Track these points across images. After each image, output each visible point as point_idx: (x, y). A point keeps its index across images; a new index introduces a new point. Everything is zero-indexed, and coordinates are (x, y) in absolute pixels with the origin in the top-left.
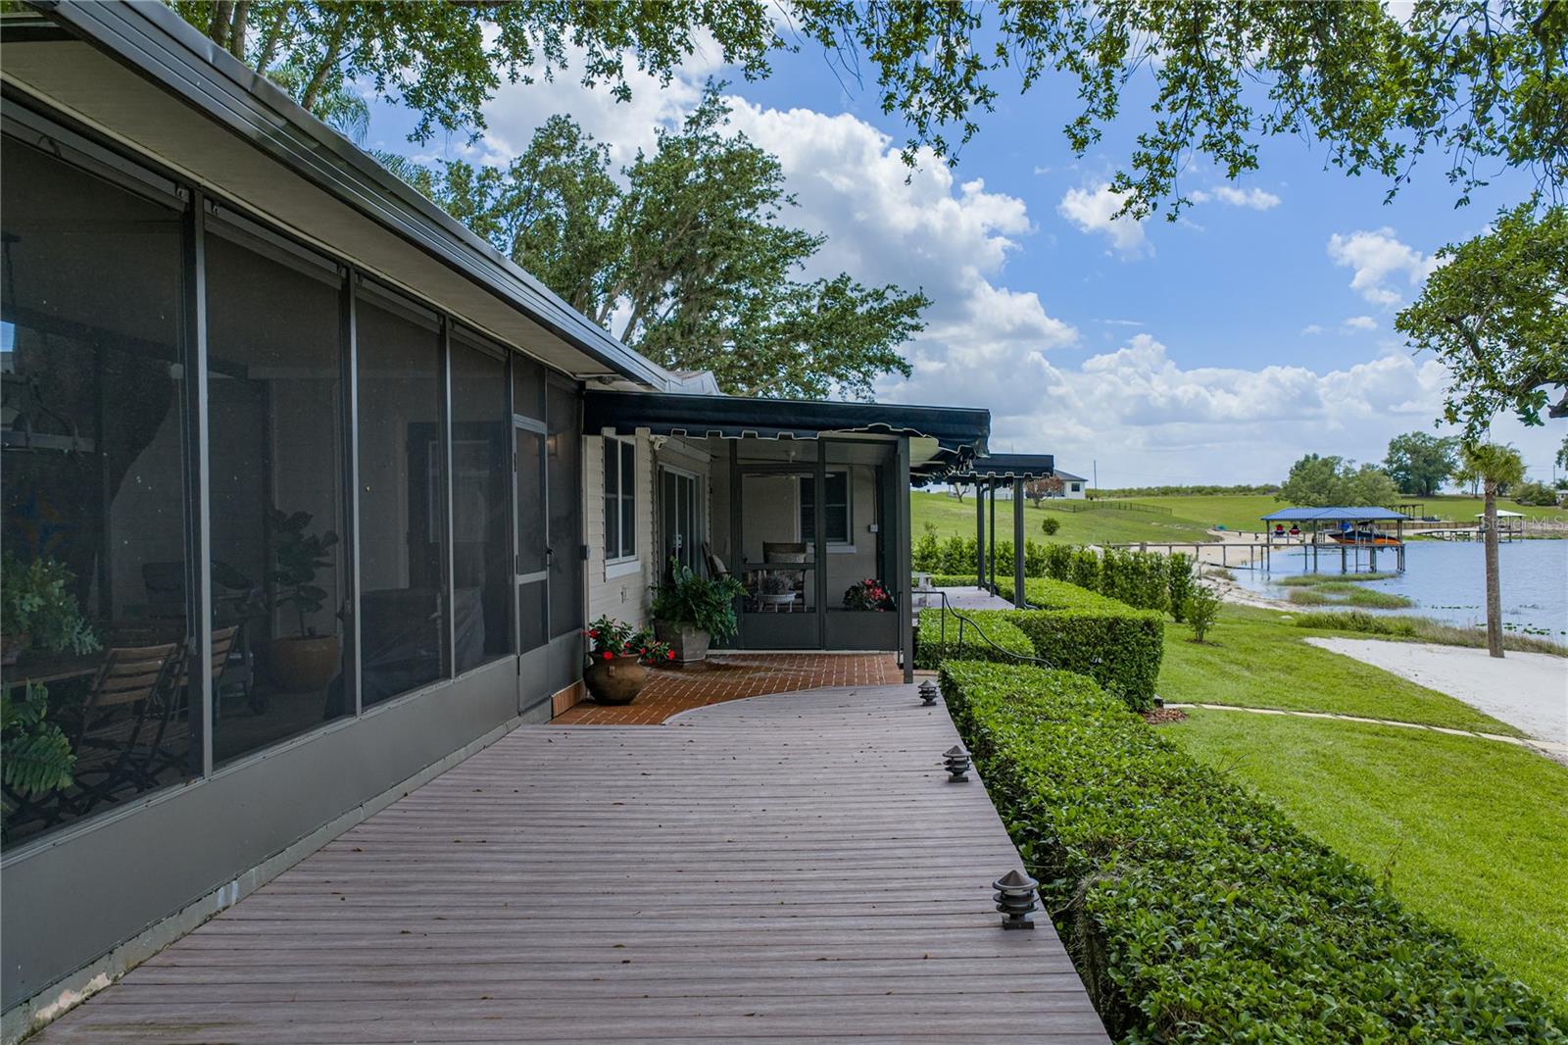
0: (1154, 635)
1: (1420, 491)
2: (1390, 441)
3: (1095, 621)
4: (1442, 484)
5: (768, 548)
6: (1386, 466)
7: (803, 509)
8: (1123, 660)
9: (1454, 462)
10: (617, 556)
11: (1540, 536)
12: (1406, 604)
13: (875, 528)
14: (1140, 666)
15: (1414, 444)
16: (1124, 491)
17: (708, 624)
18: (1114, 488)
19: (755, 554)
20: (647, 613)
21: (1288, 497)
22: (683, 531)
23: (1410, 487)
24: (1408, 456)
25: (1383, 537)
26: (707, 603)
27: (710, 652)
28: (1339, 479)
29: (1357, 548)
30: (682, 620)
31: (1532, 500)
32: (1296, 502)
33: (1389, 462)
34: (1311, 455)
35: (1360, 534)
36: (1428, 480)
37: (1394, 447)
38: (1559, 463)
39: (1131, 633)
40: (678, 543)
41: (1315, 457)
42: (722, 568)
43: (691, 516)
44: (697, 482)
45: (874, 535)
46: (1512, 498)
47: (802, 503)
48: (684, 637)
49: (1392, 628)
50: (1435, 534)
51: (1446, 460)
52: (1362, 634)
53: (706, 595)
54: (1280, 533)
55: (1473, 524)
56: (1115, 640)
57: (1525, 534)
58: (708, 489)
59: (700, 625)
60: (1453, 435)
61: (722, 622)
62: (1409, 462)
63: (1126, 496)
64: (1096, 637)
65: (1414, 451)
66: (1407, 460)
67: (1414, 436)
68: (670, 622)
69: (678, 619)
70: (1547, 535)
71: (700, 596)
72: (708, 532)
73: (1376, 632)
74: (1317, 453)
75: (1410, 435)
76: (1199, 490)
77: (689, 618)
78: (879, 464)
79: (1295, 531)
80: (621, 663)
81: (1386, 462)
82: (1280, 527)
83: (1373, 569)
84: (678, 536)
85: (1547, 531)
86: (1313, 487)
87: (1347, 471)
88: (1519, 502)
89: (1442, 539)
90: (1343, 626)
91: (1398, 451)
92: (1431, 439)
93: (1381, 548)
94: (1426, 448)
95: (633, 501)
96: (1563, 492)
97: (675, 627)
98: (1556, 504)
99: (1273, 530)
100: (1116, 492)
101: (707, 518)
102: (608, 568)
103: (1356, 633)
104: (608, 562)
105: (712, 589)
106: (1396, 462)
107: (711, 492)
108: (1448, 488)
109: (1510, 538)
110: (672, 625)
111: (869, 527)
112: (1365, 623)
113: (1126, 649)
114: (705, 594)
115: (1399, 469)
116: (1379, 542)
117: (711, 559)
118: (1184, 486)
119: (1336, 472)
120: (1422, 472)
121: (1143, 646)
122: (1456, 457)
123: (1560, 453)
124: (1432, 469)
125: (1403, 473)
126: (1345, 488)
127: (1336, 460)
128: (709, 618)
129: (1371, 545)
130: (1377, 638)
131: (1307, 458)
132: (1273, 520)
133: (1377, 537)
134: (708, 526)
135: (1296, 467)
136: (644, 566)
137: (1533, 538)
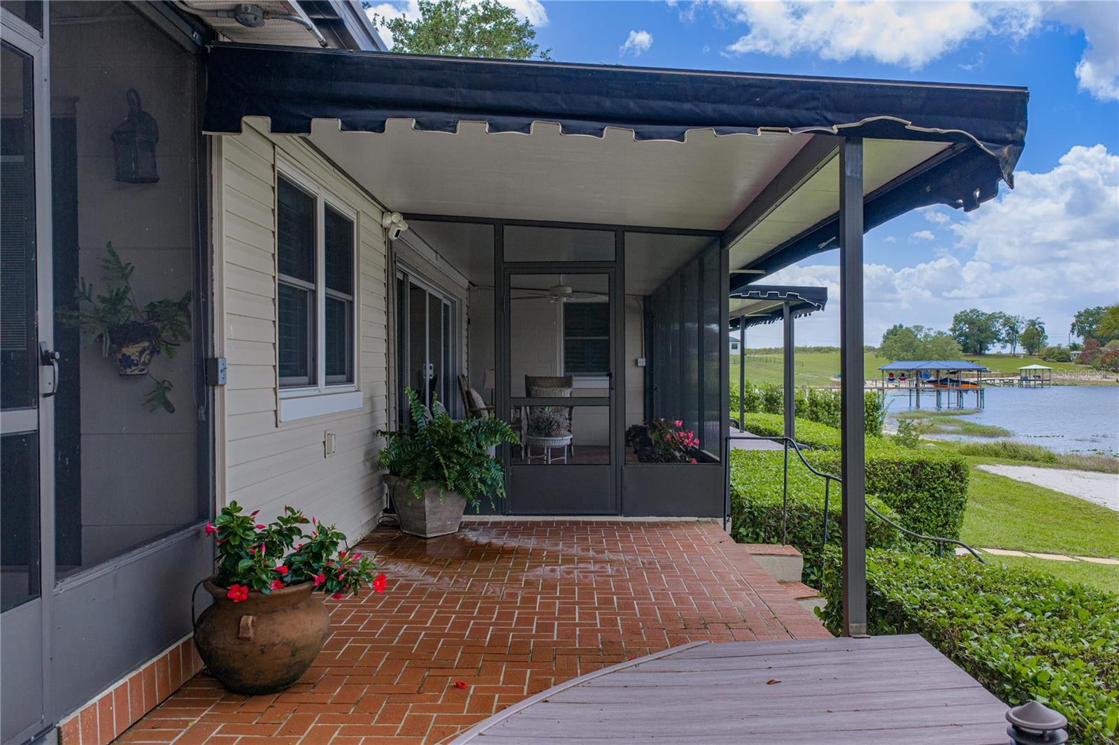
0: (962, 482)
1: (975, 351)
2: (954, 315)
3: (897, 464)
4: (990, 346)
5: (530, 382)
6: (951, 333)
7: (566, 341)
8: (929, 508)
9: (999, 330)
10: (314, 382)
11: (1061, 384)
12: (1006, 434)
13: (642, 362)
14: (946, 515)
15: (971, 318)
16: (765, 350)
17: (463, 485)
18: (758, 348)
19: (518, 389)
20: (376, 466)
21: (884, 355)
22: (435, 359)
23: (968, 348)
24: (967, 326)
25: (968, 383)
26: (461, 454)
27: (466, 518)
28: (921, 342)
29: (949, 390)
30: (423, 479)
31: (1053, 358)
32: (890, 358)
33: (953, 330)
34: (898, 325)
35: (952, 381)
36: (981, 343)
37: (957, 319)
38: (1072, 331)
39: (938, 478)
40: (429, 373)
41: (901, 326)
42: (480, 403)
43: (446, 346)
44: (454, 309)
45: (641, 371)
46: (1040, 356)
47: (566, 334)
48: (427, 502)
49: (1037, 456)
50: (989, 382)
51: (993, 330)
52: (1012, 461)
53: (460, 443)
54: (891, 380)
55: (1014, 375)
56: (919, 486)
57: (1052, 382)
58: (465, 317)
59: (450, 485)
60: (998, 312)
61: (483, 481)
62: (968, 330)
63: (767, 353)
64: (899, 483)
65: (971, 323)
66: (966, 328)
67: (971, 312)
68: (408, 481)
69: (418, 477)
70: (1067, 383)
71: (450, 442)
72: (465, 365)
73: (1025, 459)
74: (902, 324)
75: (968, 311)
76: (819, 350)
77: (434, 475)
78: (647, 294)
79: (903, 377)
80: (270, 608)
81: (951, 330)
82: (891, 375)
83: (961, 407)
84: (428, 365)
85: (1066, 380)
86: (902, 347)
87: (926, 336)
88: (1045, 359)
89: (994, 385)
90: (997, 454)
91: (960, 322)
92: (983, 314)
93: (966, 391)
94: (979, 320)
95: (351, 303)
96: (1075, 352)
97: (415, 489)
98: (1070, 361)
99: (887, 377)
100: (760, 350)
101: (465, 349)
102: (283, 404)
103: (1008, 459)
104: (282, 393)
105: (468, 432)
106: (958, 330)
107: (469, 322)
108: (994, 348)
109: (1042, 384)
110: (409, 486)
111: (636, 361)
112: (1015, 452)
113: (933, 496)
114: (456, 440)
115: (961, 335)
116: (963, 387)
117: (468, 393)
118: (808, 346)
119: (919, 336)
120: (976, 337)
121: (951, 492)
122: (1001, 327)
123: (1073, 325)
124: (983, 335)
125: (963, 338)
126: (925, 348)
127: (919, 328)
128: (464, 474)
129: (958, 388)
130: (1028, 465)
131: (895, 326)
132: (886, 370)
133: (963, 382)
134: (465, 357)
135: (888, 333)
136: (371, 401)
137: (1057, 385)
